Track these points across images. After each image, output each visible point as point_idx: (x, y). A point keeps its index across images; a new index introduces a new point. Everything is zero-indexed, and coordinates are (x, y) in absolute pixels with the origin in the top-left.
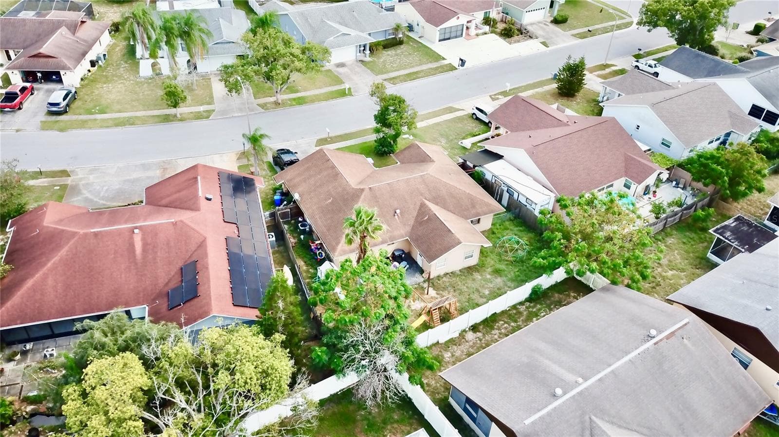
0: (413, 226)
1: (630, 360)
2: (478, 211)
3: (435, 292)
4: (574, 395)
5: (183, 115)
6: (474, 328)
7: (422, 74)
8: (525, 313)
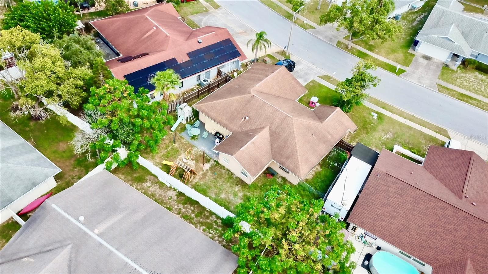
0: (243, 132)
1: (127, 263)
2: (286, 163)
3: (208, 168)
4: (82, 230)
5: (298, 21)
6: (181, 194)
7: (474, 102)
8: (209, 221)
